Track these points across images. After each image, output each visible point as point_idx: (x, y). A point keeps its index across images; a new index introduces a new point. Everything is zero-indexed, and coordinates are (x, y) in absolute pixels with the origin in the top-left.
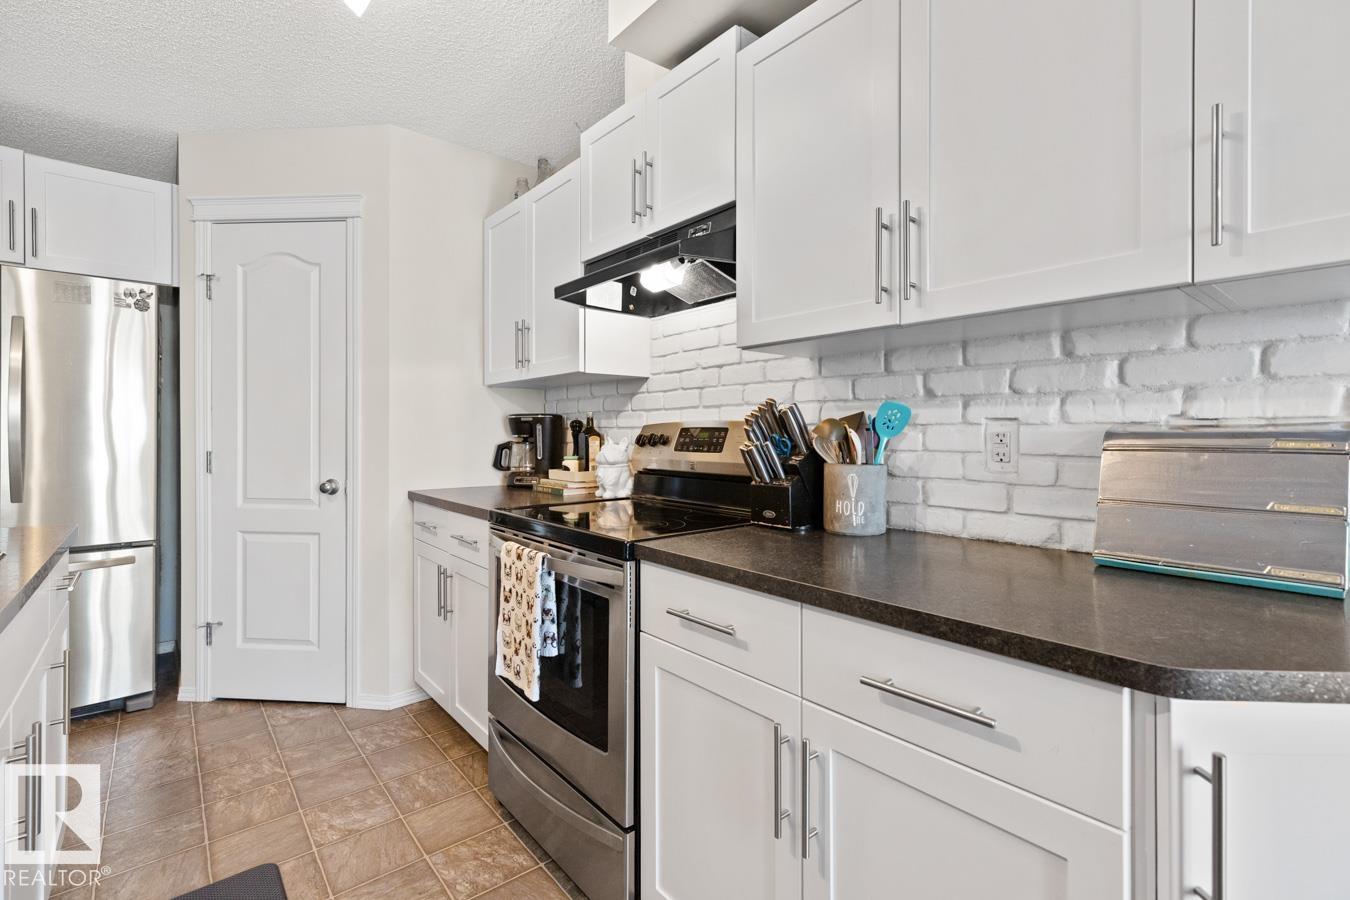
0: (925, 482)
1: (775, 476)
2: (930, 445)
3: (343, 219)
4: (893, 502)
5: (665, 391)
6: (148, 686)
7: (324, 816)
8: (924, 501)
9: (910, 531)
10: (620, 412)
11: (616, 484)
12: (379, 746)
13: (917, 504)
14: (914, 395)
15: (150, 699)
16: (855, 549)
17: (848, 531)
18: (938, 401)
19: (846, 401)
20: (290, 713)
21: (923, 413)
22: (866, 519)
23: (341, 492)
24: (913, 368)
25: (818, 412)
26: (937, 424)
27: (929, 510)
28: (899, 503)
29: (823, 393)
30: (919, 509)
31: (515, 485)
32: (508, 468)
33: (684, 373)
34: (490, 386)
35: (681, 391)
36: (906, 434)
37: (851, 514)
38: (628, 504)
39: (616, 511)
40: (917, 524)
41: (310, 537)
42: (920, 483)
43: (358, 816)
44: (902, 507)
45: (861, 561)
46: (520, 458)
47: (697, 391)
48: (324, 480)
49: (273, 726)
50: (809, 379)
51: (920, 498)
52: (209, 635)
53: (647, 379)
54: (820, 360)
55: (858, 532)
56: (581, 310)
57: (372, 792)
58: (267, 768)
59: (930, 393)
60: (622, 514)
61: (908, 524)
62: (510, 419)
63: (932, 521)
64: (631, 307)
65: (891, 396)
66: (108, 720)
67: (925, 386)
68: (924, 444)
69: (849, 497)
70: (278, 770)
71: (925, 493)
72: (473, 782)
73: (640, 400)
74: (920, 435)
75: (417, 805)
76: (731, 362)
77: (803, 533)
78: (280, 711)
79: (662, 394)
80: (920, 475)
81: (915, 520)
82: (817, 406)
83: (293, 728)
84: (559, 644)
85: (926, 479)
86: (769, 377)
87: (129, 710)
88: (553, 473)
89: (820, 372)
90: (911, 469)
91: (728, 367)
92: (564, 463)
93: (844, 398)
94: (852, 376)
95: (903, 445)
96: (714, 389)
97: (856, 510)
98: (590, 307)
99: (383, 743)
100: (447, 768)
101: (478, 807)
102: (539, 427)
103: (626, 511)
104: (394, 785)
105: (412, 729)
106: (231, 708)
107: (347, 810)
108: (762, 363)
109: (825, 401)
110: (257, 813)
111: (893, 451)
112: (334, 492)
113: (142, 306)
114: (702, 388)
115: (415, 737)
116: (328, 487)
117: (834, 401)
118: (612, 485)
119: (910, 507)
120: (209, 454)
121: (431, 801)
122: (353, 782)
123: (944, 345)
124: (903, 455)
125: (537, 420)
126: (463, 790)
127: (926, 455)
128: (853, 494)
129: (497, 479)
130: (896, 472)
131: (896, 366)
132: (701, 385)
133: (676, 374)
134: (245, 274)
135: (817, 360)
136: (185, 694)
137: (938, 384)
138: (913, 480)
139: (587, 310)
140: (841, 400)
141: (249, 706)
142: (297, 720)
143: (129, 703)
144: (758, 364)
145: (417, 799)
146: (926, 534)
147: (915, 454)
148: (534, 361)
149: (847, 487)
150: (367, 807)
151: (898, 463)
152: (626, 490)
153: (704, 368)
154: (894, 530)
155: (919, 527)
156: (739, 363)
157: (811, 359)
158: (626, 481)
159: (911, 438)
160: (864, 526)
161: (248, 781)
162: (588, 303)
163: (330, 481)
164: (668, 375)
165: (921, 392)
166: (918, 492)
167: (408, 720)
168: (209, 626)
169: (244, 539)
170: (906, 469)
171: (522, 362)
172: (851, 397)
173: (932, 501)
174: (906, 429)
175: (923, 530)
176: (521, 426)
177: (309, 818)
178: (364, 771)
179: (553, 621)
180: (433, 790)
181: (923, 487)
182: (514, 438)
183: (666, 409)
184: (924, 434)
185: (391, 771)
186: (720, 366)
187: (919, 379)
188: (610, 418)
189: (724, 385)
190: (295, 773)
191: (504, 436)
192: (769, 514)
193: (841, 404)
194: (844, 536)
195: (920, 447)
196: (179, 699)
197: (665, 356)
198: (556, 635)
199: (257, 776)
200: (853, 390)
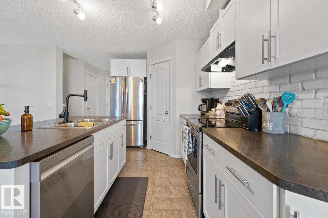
0: (302, 119)
1: (246, 115)
2: (303, 106)
3: (169, 60)
4: (291, 125)
5: (234, 91)
6: (142, 144)
7: (158, 173)
8: (301, 125)
9: (296, 135)
10: (225, 97)
11: (220, 115)
12: (171, 164)
13: (299, 126)
14: (298, 90)
15: (143, 147)
16: (269, 137)
17: (267, 132)
18: (306, 91)
19: (277, 92)
20: (160, 154)
21: (301, 96)
22: (273, 129)
23: (168, 114)
24: (298, 81)
25: (269, 96)
26: (306, 99)
27: (303, 128)
28: (293, 125)
29: (271, 90)
30: (299, 128)
31: (203, 114)
32: (201, 110)
33: (238, 86)
34: (198, 92)
35: (237, 91)
36: (295, 103)
37: (268, 127)
38: (224, 120)
39: (220, 122)
40: (299, 133)
41: (164, 122)
42: (300, 119)
43: (163, 175)
44: (294, 127)
45: (271, 142)
46: (204, 108)
47: (240, 91)
48: (166, 111)
49: (157, 156)
50: (267, 86)
51: (300, 124)
52: (150, 138)
53: (230, 88)
54: (270, 80)
55: (270, 132)
56: (210, 73)
57: (167, 172)
58: (154, 162)
59: (303, 89)
60: (222, 123)
61: (296, 133)
62: (202, 99)
63: (303, 132)
64: (225, 70)
65: (291, 90)
66: (137, 149)
67: (302, 86)
68: (301, 106)
69: (267, 122)
70: (155, 163)
71: (301, 122)
72: (185, 177)
73: (229, 94)
74: (300, 103)
75: (173, 177)
76: (248, 82)
77: (256, 131)
78: (159, 154)
79: (233, 92)
80: (300, 116)
81: (298, 131)
82: (269, 94)
83: (160, 157)
84: (192, 149)
85: (302, 118)
86: (257, 86)
87: (140, 148)
88: (209, 112)
89: (270, 84)
90: (296, 114)
91: (248, 84)
92: (212, 109)
93: (277, 91)
94: (279, 84)
95: (294, 106)
96: (244, 90)
97: (270, 126)
98: (212, 72)
99: (172, 164)
100: (181, 172)
101: (184, 181)
102: (207, 101)
103: (223, 122)
104: (171, 172)
105: (178, 163)
106: (153, 151)
107: (162, 173)
108: (256, 82)
109: (272, 93)
110: (149, 169)
111: (291, 108)
112: (167, 114)
113: (142, 81)
114: (242, 90)
115: (178, 165)
116: (166, 113)
117: (274, 92)
118: (219, 115)
119: (297, 127)
120: (150, 106)
121: (176, 177)
122: (165, 169)
123: (308, 72)
124: (294, 110)
125: (207, 99)
126: (182, 177)
127: (302, 110)
128: (268, 121)
129: (199, 113)
130: (292, 115)
131: (292, 80)
132: (242, 89)
133: (236, 87)
134: (155, 74)
135: (269, 80)
136: (147, 147)
137: (306, 86)
138: (298, 118)
139: (211, 73)
140: (276, 92)
141: (155, 152)
142: (161, 156)
143: (140, 147)
144: (254, 83)
145: (173, 176)
146: (302, 136)
147: (298, 109)
148: (203, 86)
149: (266, 118)
150: (165, 174)
151: (292, 112)
152: (223, 117)
153: (242, 85)
154: (292, 134)
155: (299, 134)
156: (250, 83)
157: (267, 80)
158: (223, 114)
159: (297, 104)
160: (272, 131)
161: (150, 163)
162: (211, 71)
163: (167, 112)
164: (235, 87)
165: (301, 88)
166: (299, 122)
167: (178, 161)
168: (150, 136)
169: (155, 122)
170: (295, 114)
171: (201, 86)
172: (279, 91)
173: (303, 125)
174: (294, 101)
175: (301, 135)
176: (204, 101)
177: (156, 173)
178: (167, 168)
179: (191, 144)
180: (177, 175)
181: (301, 121)
182: (203, 103)
183: (234, 96)
184: (301, 103)
185: (171, 169)
186: (246, 84)
187: (300, 84)
188: (223, 98)
189: (246, 89)
190: (157, 164)
191: (201, 103)
192: (244, 125)
193: (276, 93)
194: (266, 133)
195: (300, 107)
196: (147, 148)
197: (234, 82)
198: (192, 147)
199: (152, 163)
200: (279, 89)
